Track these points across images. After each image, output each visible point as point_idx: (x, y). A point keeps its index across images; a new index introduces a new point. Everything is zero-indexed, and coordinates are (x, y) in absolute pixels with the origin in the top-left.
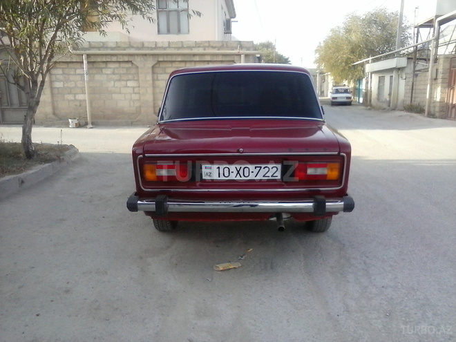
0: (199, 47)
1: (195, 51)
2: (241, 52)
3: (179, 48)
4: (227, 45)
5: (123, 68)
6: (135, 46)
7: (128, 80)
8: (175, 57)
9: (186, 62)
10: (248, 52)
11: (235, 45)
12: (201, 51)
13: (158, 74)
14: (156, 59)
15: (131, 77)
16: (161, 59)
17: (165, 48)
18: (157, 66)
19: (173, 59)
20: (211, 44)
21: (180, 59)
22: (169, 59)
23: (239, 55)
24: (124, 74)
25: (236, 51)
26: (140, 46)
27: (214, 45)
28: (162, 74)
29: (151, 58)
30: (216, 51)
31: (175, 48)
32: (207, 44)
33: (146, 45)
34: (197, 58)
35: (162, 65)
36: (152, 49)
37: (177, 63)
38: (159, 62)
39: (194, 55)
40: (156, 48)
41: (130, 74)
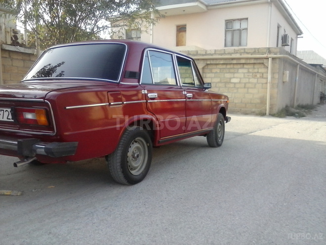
0: (237, 53)
1: (234, 56)
2: (269, 56)
3: (221, 54)
4: (258, 50)
5: (183, 69)
6: (192, 53)
7: (186, 78)
8: (218, 60)
9: (227, 64)
10: (275, 56)
11: (265, 51)
12: (238, 56)
13: (206, 73)
14: (206, 62)
15: (188, 75)
16: (208, 62)
17: (212, 55)
18: (206, 67)
19: (217, 62)
20: (246, 51)
21: (222, 62)
22: (214, 62)
23: (267, 58)
24: (184, 73)
25: (265, 56)
26: (195, 53)
27: (248, 51)
28: (209, 73)
29: (202, 62)
30: (250, 56)
31: (219, 54)
32: (243, 51)
33: (199, 52)
34: (235, 62)
35: (210, 67)
36: (203, 55)
37: (220, 65)
38: (208, 64)
39: (233, 59)
40: (206, 54)
41: (187, 73)
